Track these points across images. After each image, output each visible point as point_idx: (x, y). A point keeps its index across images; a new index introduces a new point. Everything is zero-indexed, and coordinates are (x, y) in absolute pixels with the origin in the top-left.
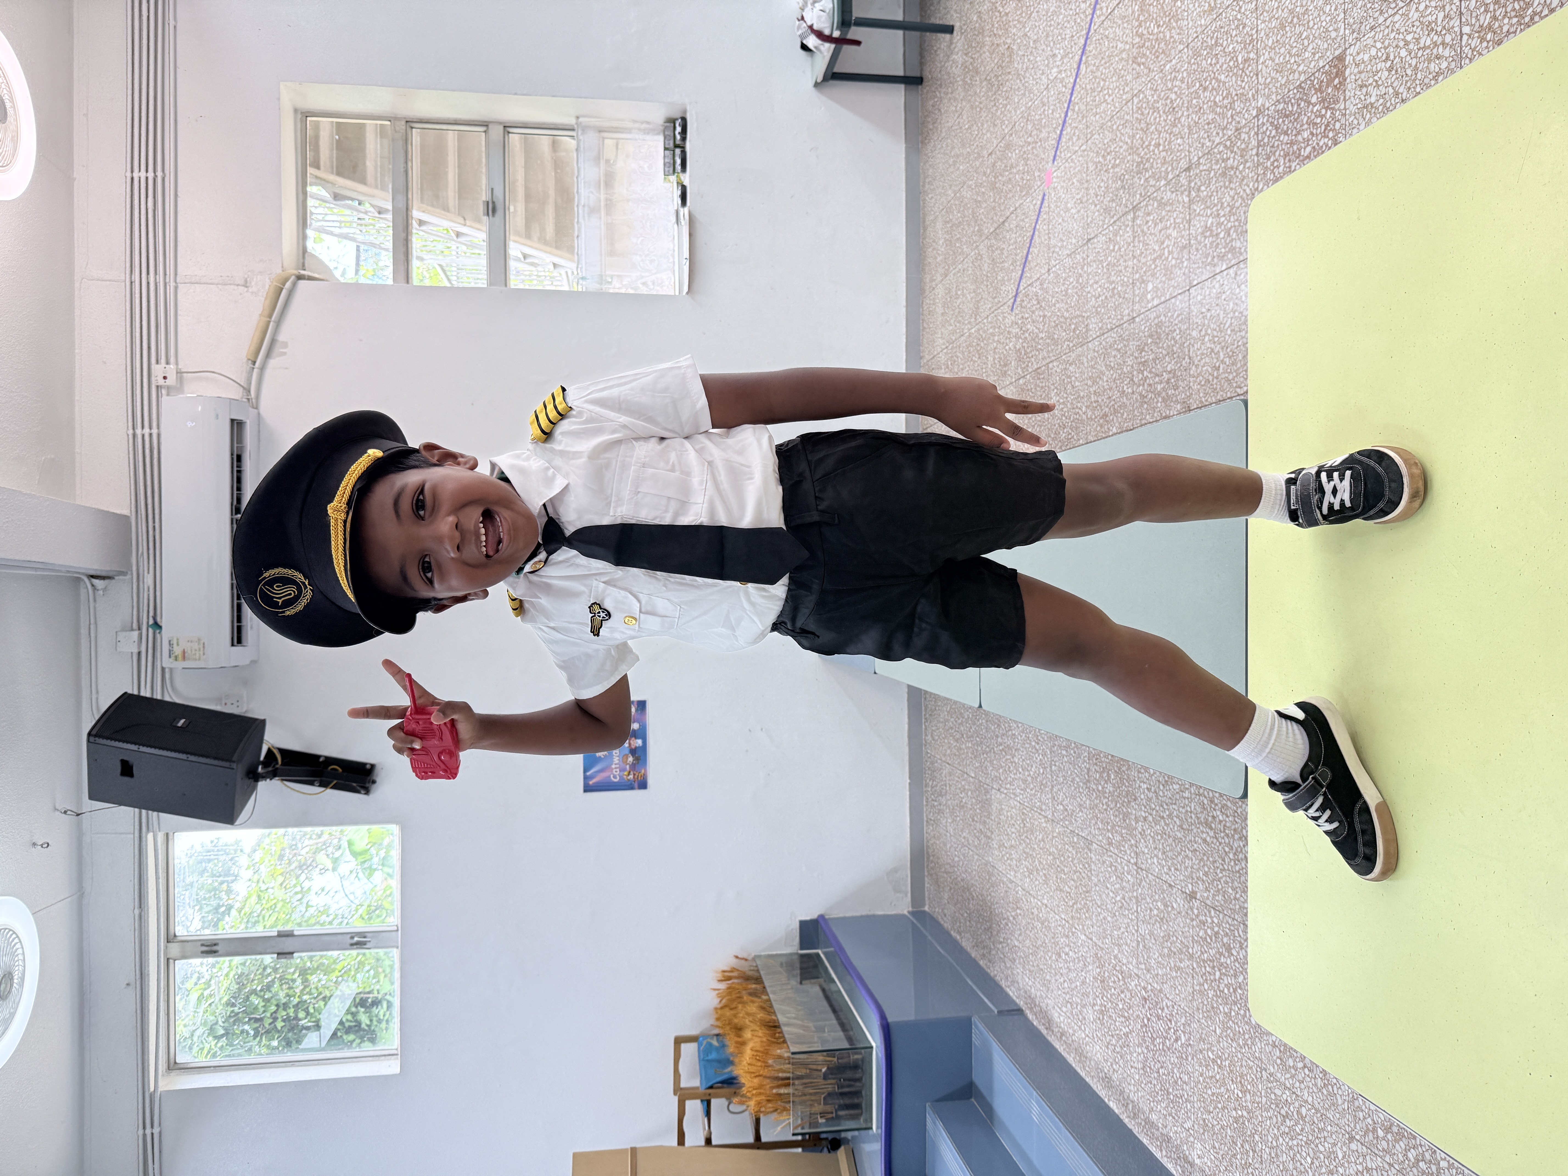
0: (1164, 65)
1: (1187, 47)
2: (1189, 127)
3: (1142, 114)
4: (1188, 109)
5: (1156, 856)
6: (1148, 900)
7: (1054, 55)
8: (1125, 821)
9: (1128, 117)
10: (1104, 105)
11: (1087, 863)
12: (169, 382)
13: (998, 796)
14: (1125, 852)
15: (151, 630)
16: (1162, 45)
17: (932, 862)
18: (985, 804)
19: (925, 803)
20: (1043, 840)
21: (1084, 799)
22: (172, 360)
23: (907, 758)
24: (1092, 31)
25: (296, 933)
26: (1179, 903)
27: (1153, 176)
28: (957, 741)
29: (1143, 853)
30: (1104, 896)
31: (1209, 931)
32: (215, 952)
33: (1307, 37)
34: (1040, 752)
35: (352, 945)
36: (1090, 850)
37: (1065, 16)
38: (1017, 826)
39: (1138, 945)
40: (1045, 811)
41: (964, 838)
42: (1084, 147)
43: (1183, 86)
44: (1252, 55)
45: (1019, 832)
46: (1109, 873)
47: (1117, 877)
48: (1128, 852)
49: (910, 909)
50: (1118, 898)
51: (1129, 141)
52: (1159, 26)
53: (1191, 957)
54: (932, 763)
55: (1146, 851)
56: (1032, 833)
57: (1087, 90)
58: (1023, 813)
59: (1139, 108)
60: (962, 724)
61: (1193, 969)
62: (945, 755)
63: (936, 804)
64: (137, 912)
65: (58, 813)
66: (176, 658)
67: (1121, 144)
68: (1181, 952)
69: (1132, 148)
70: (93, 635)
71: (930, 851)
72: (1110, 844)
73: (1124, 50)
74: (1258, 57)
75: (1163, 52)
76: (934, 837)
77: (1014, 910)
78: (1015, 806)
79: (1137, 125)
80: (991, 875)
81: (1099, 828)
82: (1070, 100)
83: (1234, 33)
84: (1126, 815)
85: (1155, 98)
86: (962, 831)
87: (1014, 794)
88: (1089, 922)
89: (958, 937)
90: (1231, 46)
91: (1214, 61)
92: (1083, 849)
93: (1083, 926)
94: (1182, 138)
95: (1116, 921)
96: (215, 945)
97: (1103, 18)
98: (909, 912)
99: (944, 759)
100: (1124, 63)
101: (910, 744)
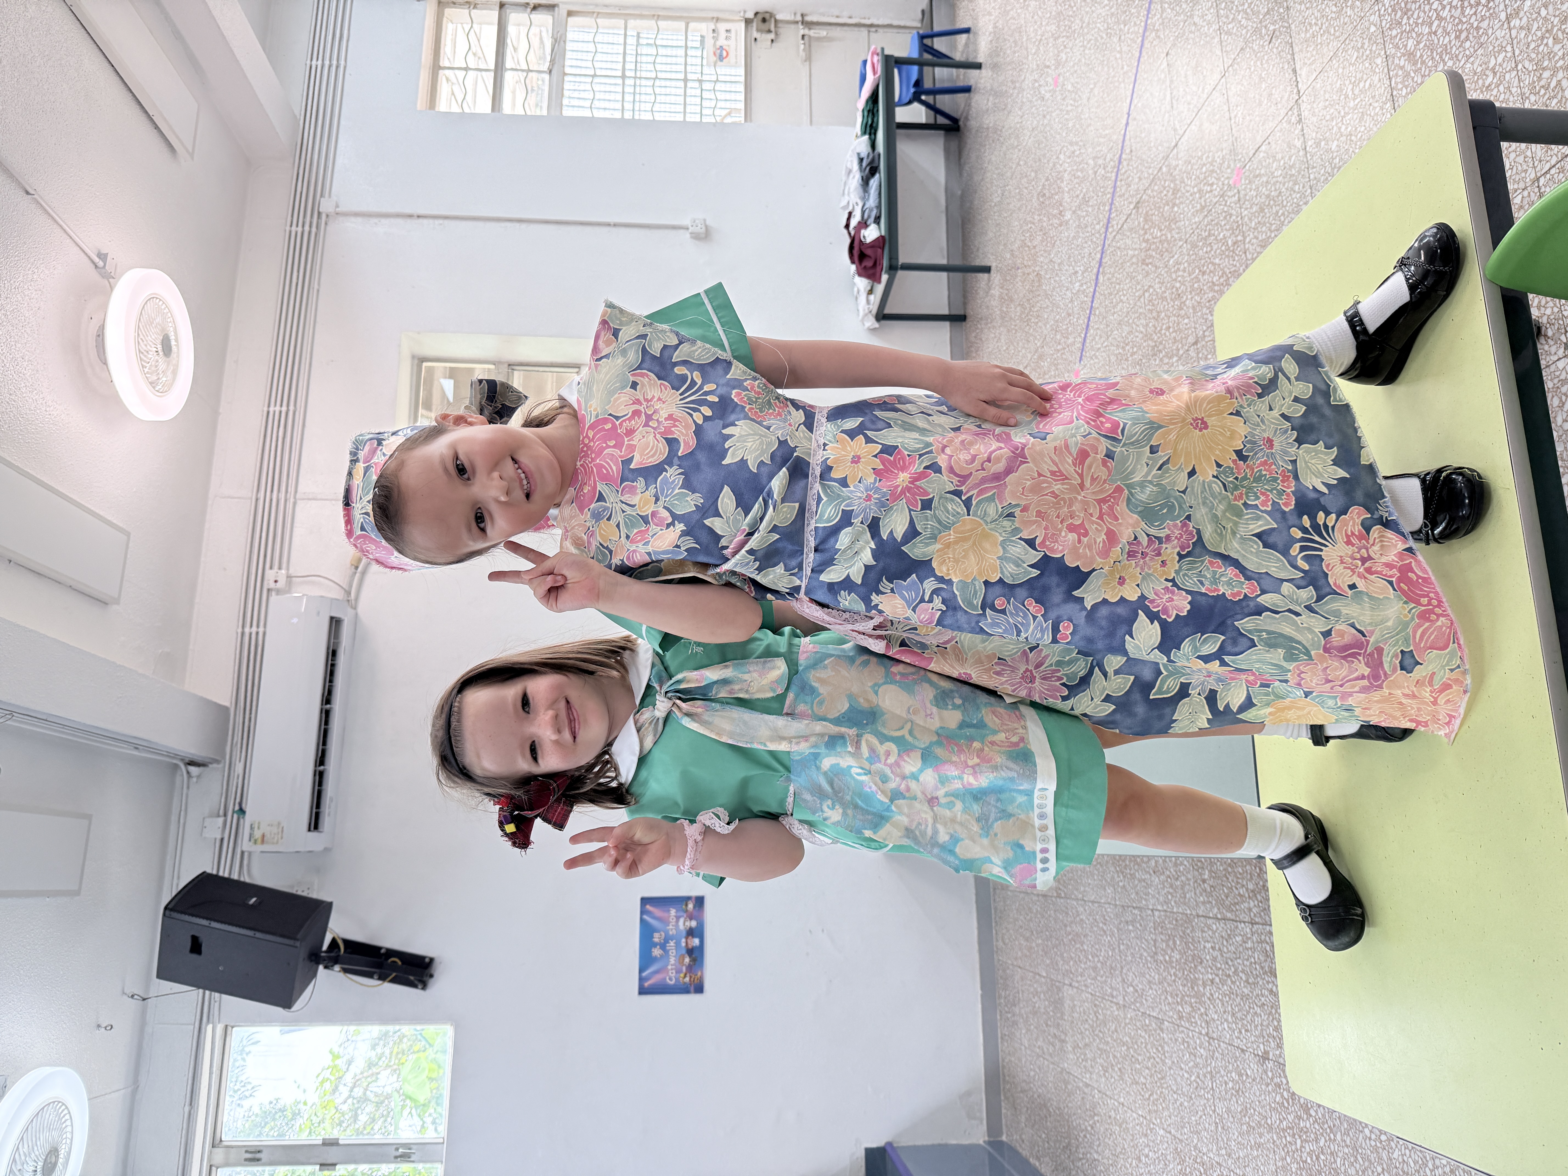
0: (1168, 261)
1: (1186, 242)
2: (1193, 308)
3: (1153, 305)
4: (1191, 292)
5: (1226, 1020)
6: (1222, 1072)
7: (1076, 272)
8: (1193, 988)
9: (1141, 310)
10: (1120, 304)
11: (1160, 1045)
12: (279, 585)
13: (1070, 992)
14: (1196, 1023)
15: (235, 816)
16: (1165, 245)
17: (1008, 1082)
18: (1057, 1004)
19: (998, 1017)
20: (1116, 1031)
21: (1153, 974)
22: (284, 565)
23: (977, 966)
24: (1106, 245)
25: (341, 1142)
26: (1253, 1068)
27: (1166, 356)
28: (1027, 940)
29: (1213, 1019)
30: (1179, 1079)
31: (1285, 1094)
32: (259, 1160)
33: (1283, 214)
34: (1108, 933)
35: (396, 1157)
36: (1162, 1030)
37: (1084, 238)
38: (1090, 1022)
39: (1217, 1127)
40: (1116, 997)
41: (1039, 1047)
42: (1106, 344)
43: (1185, 274)
44: (1240, 238)
45: (1092, 1027)
46: (1182, 1051)
47: (1190, 1054)
48: (1199, 1023)
49: (986, 1138)
50: (1193, 1078)
51: (1143, 330)
52: (1161, 230)
53: (1270, 1128)
54: (1004, 971)
55: (1216, 1017)
56: (1105, 1025)
57: (1105, 295)
58: (1095, 1005)
59: (1150, 301)
60: (1031, 920)
61: (1274, 1141)
62: (1016, 959)
63: (1009, 1015)
64: (187, 1109)
65: (125, 997)
66: (255, 842)
67: (1137, 334)
68: (1259, 1124)
69: (1146, 336)
70: (182, 821)
71: (1006, 1071)
72: (1181, 1018)
73: (1134, 256)
74: (1245, 238)
75: (1167, 250)
76: (1009, 1054)
77: (1092, 1117)
78: (1087, 998)
79: (1150, 315)
80: (1066, 1083)
81: (1169, 1004)
82: (1092, 307)
83: (1223, 223)
84: (1194, 982)
85: (1163, 289)
86: (1037, 1039)
87: (1086, 986)
88: (1166, 1113)
89: (1037, 1164)
90: (1222, 234)
91: (1209, 249)
92: (1155, 1031)
93: (1161, 1119)
94: (1188, 318)
95: (1193, 1105)
96: (259, 1152)
97: (1114, 233)
98: (984, 1142)
99: (1015, 963)
100: (1134, 266)
101: (981, 951)
